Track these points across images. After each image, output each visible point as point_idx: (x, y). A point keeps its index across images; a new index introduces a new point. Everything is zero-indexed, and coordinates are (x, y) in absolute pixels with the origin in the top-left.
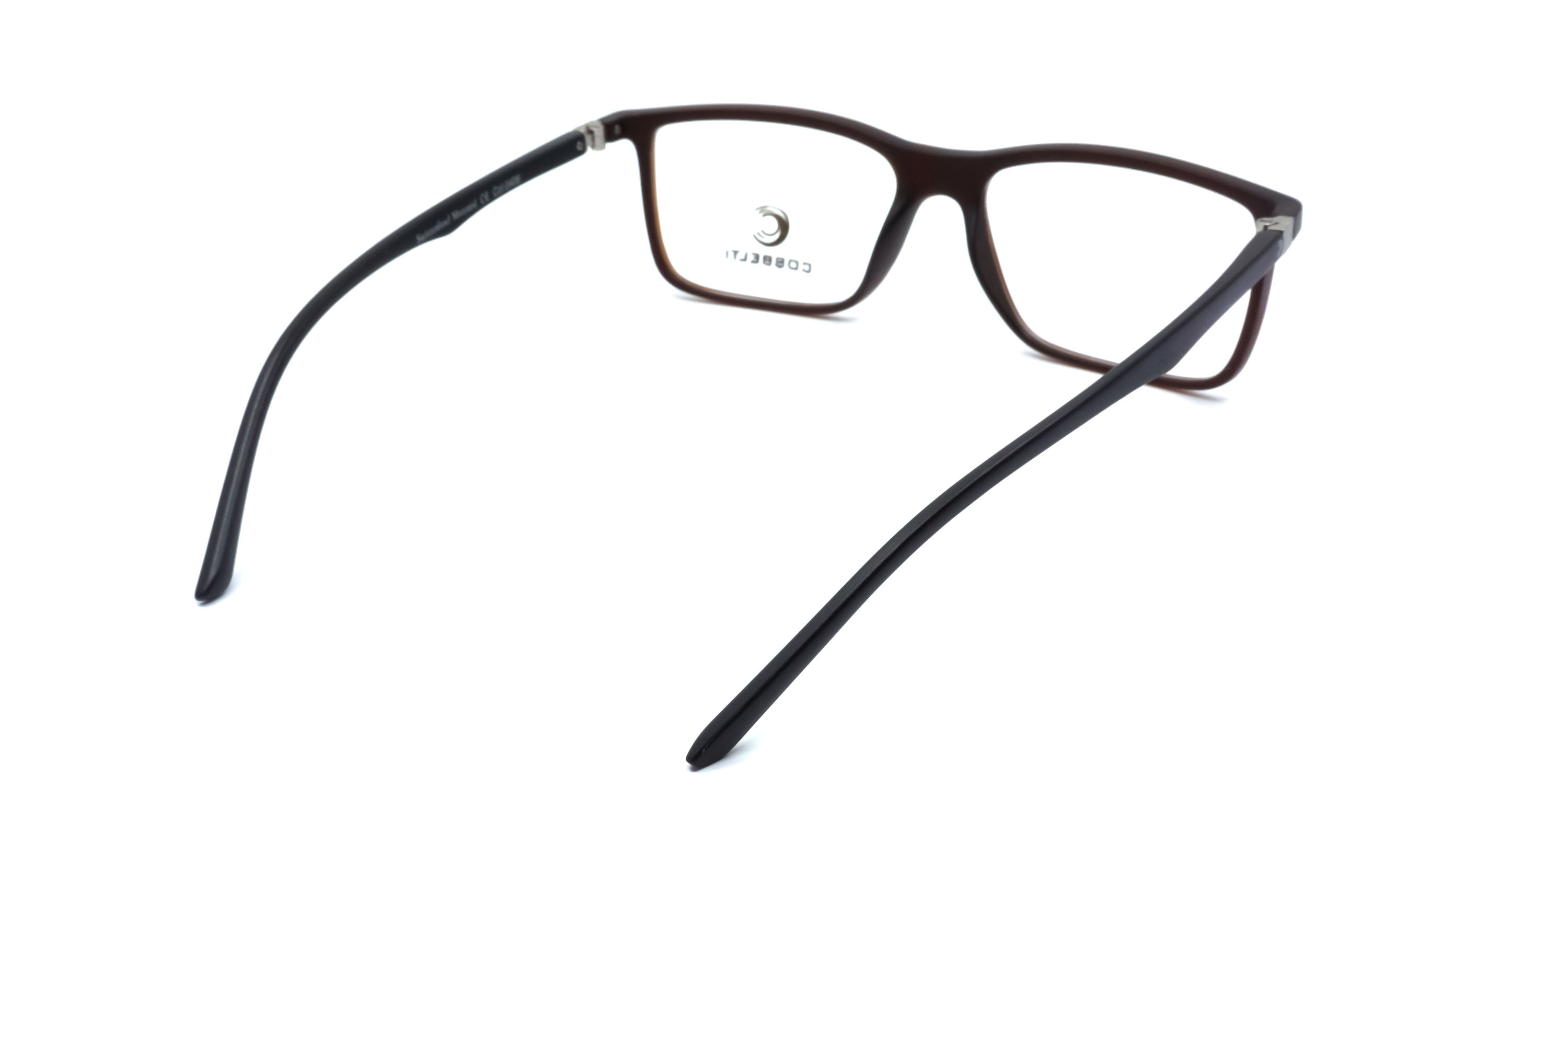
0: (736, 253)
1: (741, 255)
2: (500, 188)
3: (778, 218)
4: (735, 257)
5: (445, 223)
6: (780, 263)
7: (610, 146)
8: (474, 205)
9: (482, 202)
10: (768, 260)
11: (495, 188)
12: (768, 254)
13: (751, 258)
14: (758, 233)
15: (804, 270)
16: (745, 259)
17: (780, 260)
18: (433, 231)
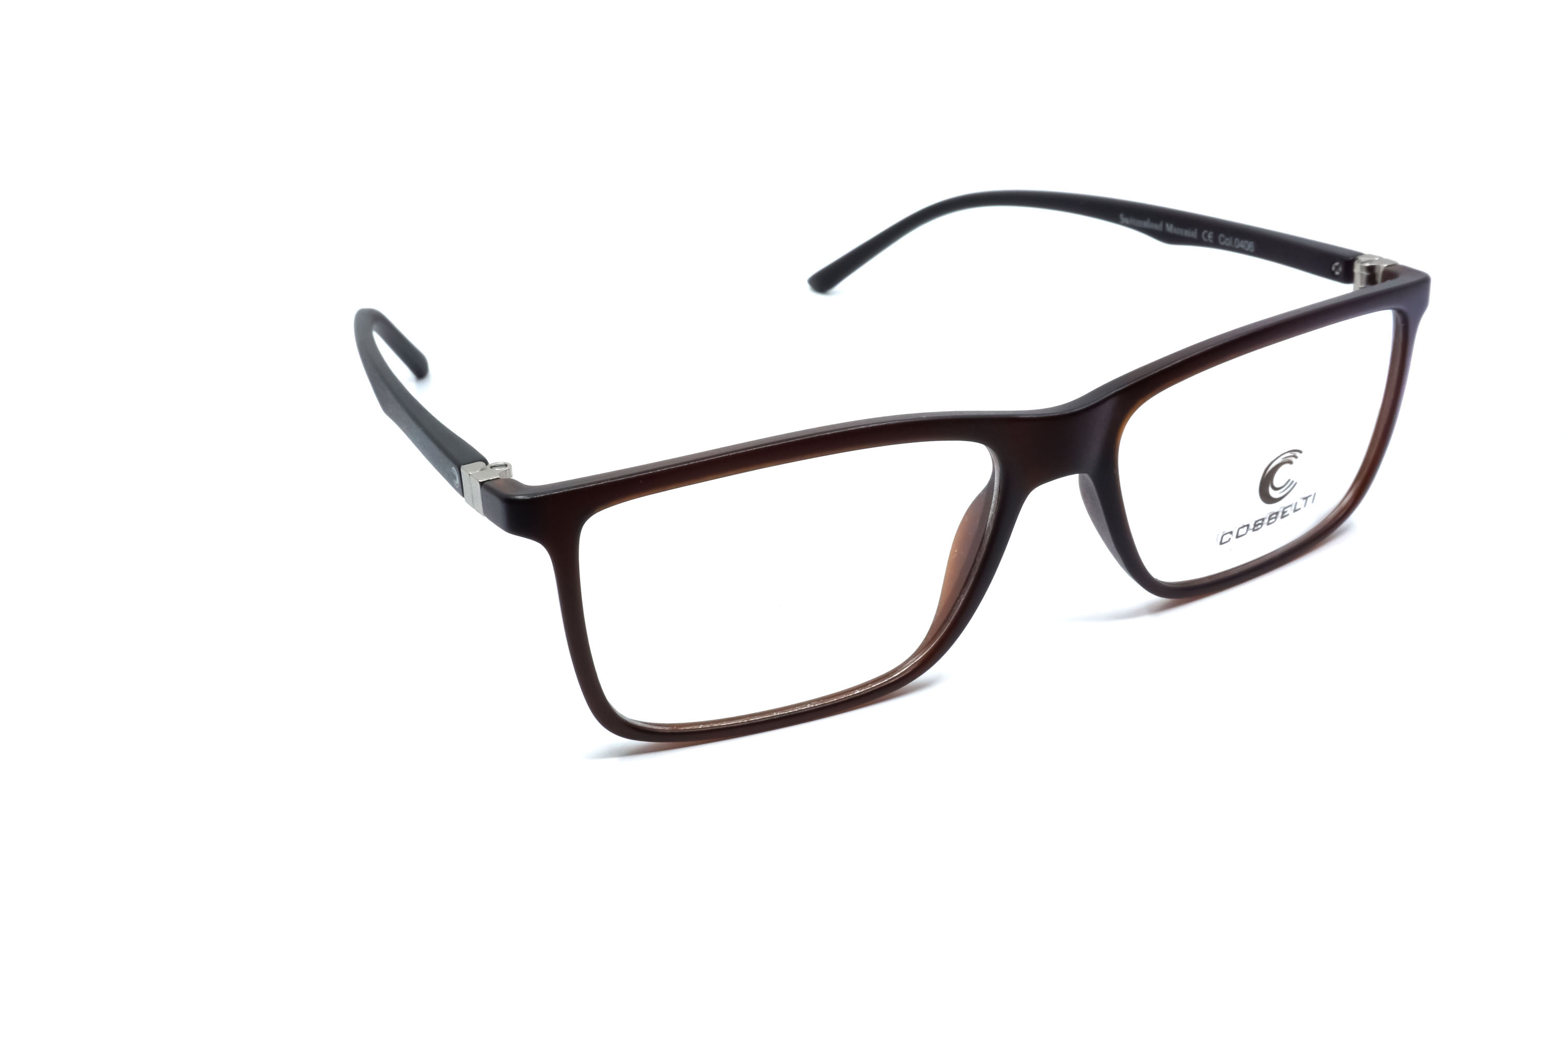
2: (1228, 241)
5: (1156, 227)
8: (1194, 234)
11: (1222, 235)
18: (1139, 223)
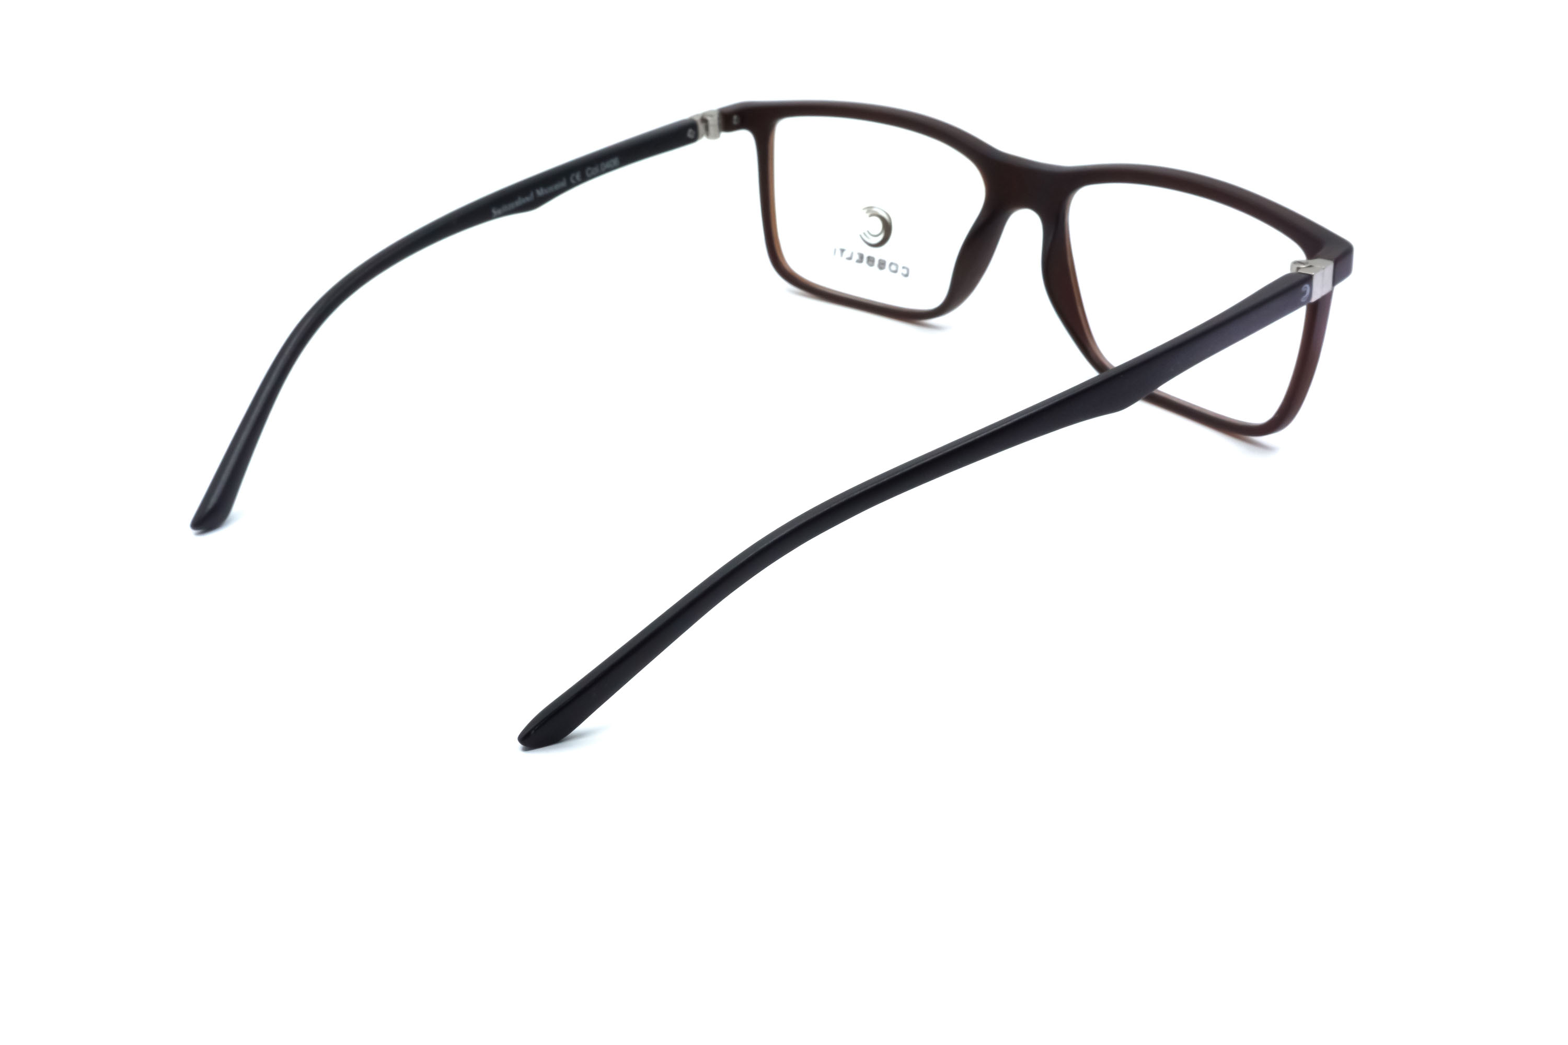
0: (842, 251)
1: (847, 254)
2: (596, 169)
3: (883, 219)
4: (842, 255)
5: (528, 199)
6: (882, 265)
7: (725, 135)
8: (563, 184)
9: (573, 181)
10: (871, 260)
11: (589, 169)
12: (871, 255)
13: (856, 257)
14: (864, 234)
15: (902, 274)
16: (850, 258)
17: (882, 262)
18: (512, 206)
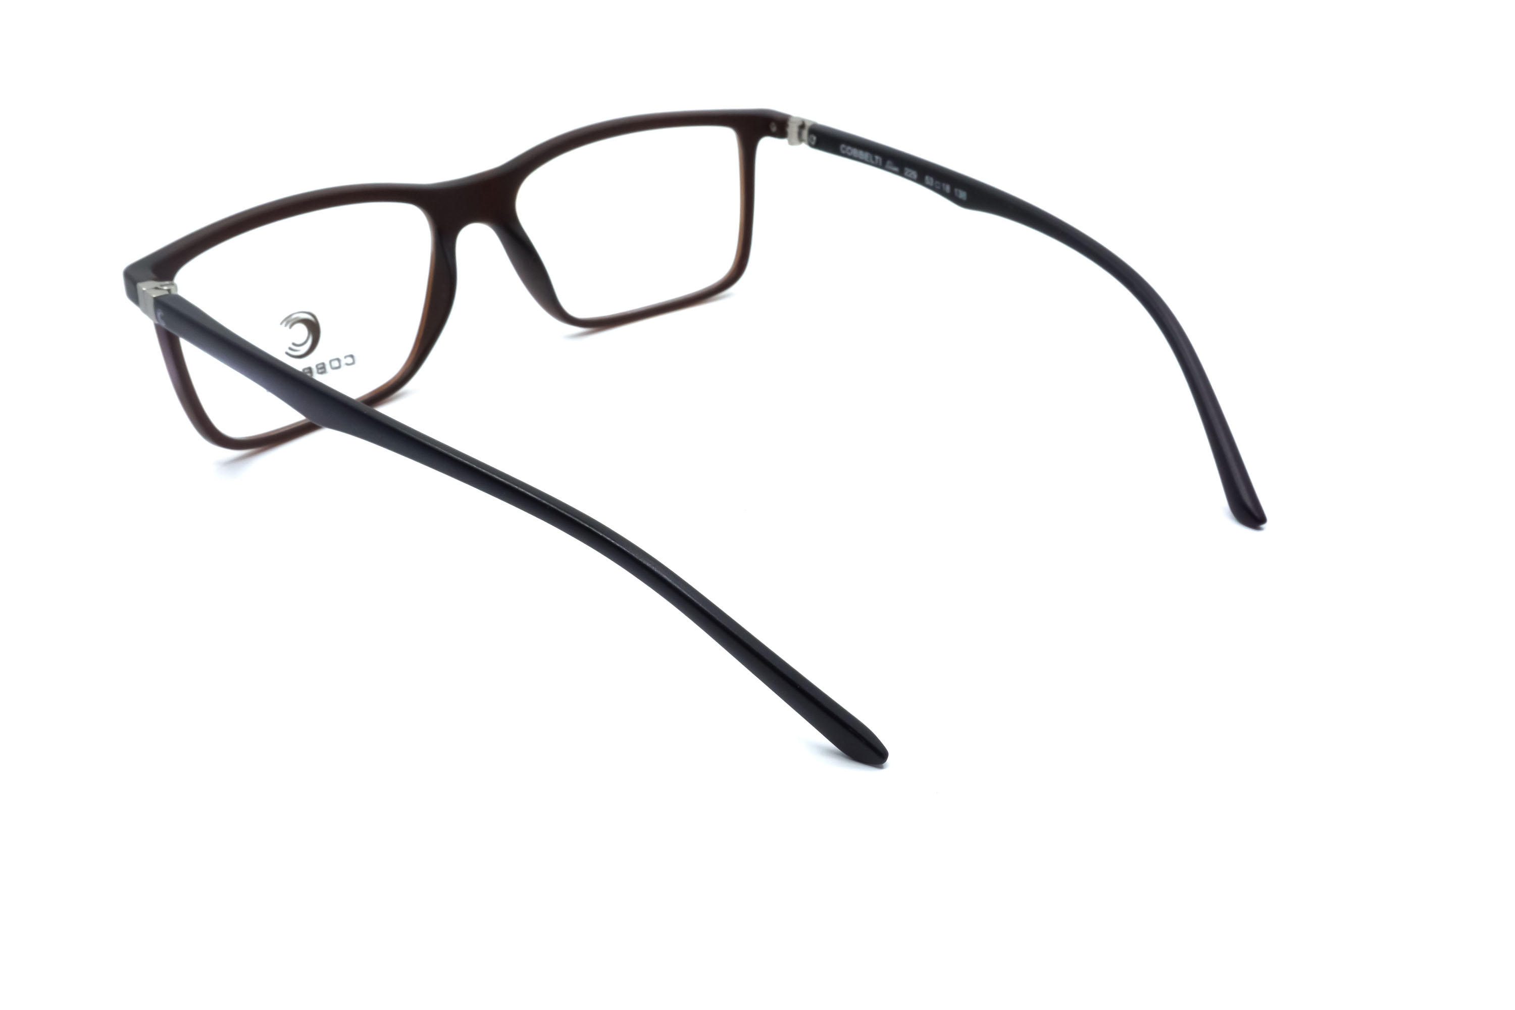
3: (305, 322)
14: (290, 349)
15: (347, 364)
17: (321, 366)
